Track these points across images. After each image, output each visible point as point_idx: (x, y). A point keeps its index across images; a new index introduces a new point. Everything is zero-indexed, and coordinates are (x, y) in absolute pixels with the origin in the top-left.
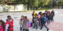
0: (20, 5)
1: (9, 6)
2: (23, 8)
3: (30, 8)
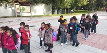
0: (40, 6)
1: (21, 7)
2: (45, 10)
3: (56, 11)
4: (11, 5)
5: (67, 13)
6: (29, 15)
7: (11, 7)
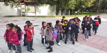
0: (45, 6)
1: (26, 7)
2: (49, 11)
3: (60, 12)
4: (17, 5)
5: (71, 14)
6: (34, 15)
7: (17, 7)
